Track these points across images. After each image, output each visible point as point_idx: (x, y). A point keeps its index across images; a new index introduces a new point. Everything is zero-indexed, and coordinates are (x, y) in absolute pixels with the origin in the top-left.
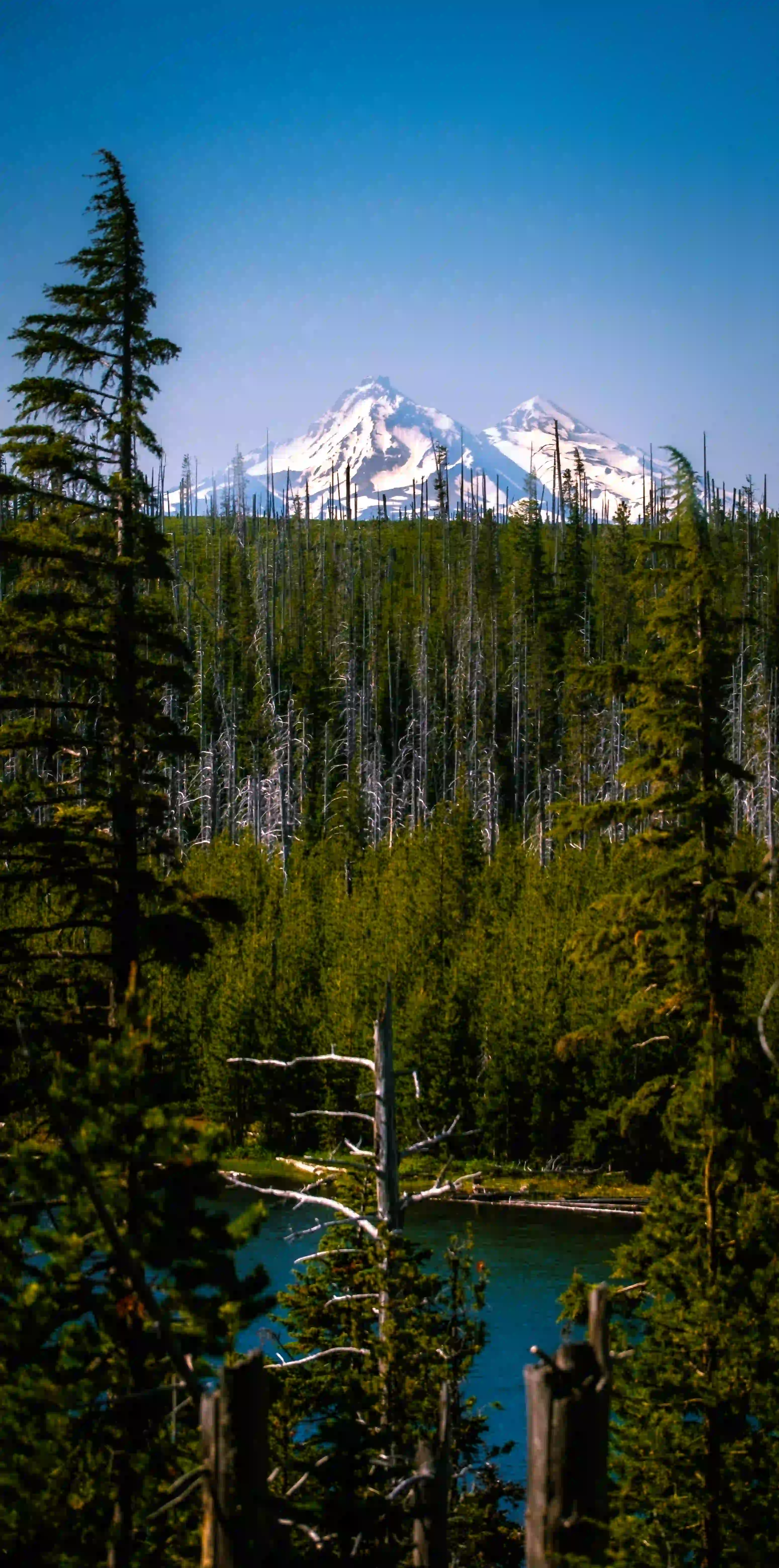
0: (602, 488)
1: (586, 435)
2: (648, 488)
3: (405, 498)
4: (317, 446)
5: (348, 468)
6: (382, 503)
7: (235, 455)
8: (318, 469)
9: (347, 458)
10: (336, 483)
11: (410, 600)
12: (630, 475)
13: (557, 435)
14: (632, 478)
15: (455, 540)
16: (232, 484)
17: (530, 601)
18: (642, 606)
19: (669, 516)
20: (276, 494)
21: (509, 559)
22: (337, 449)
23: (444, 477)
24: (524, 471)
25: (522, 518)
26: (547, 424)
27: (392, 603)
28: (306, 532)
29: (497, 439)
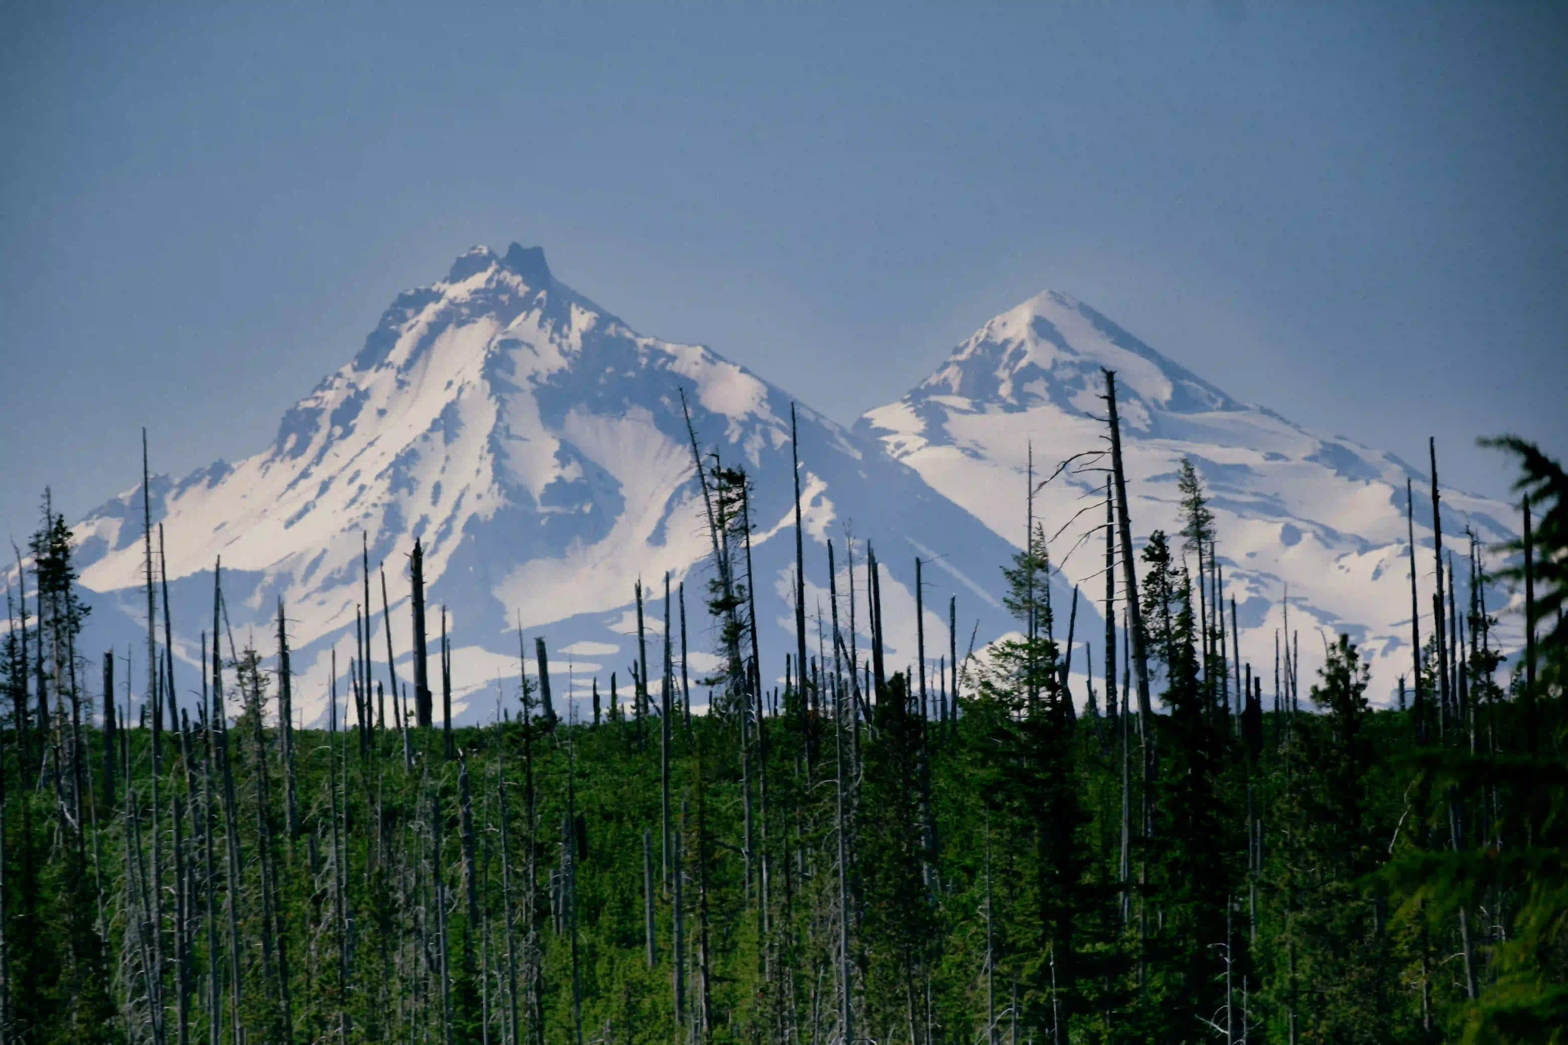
0: (1274, 593)
1: (1214, 417)
2: (1427, 589)
3: (612, 649)
4: (307, 489)
5: (417, 555)
6: (533, 668)
7: (40, 525)
8: (315, 564)
9: (412, 521)
10: (376, 607)
11: (636, 989)
12: (1365, 547)
13: (1114, 422)
14: (1373, 557)
15: (781, 777)
16: (32, 622)
17: (1041, 978)
18: (1421, 982)
19: (1503, 678)
20: (178, 651)
21: (967, 843)
22: (378, 491)
23: (738, 571)
24: (1003, 543)
25: (1004, 701)
26: (1079, 384)
27: (578, 997)
28: (280, 772)
29: (914, 442)
